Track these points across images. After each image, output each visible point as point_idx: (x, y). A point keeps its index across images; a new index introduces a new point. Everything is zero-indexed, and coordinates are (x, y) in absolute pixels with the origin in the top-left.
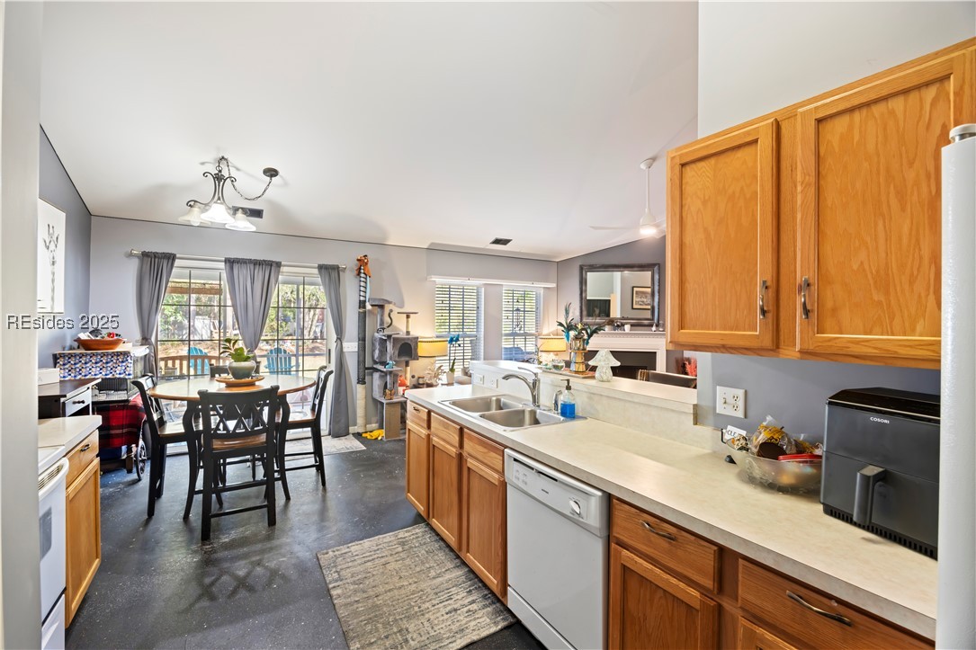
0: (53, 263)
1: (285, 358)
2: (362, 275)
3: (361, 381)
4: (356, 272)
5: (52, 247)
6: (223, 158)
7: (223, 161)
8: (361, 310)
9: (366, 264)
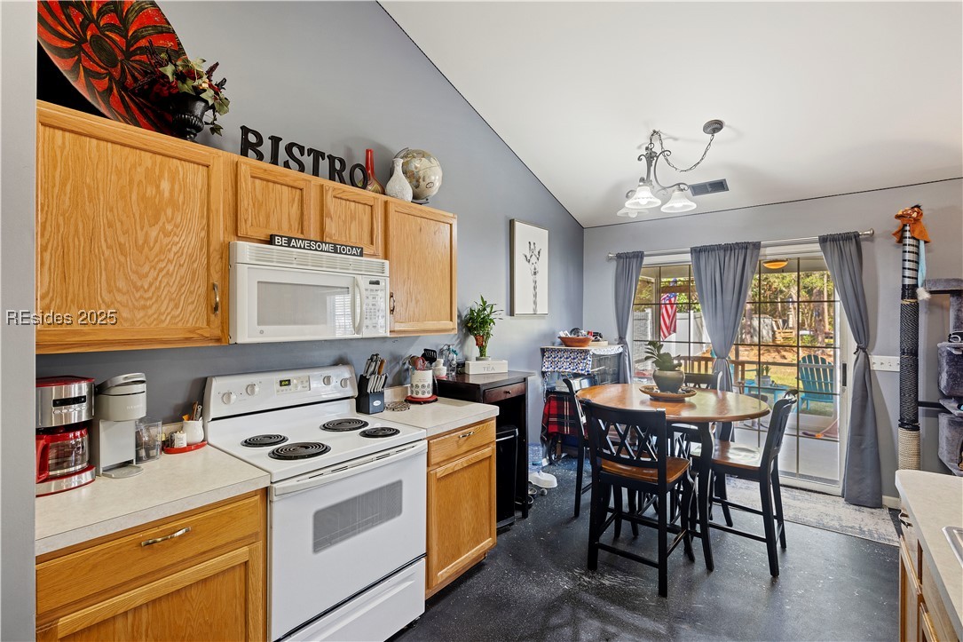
0: (535, 273)
1: (825, 370)
2: (908, 241)
3: (910, 423)
4: (895, 239)
5: (534, 259)
6: (655, 132)
7: (656, 136)
8: (907, 302)
9: (916, 220)
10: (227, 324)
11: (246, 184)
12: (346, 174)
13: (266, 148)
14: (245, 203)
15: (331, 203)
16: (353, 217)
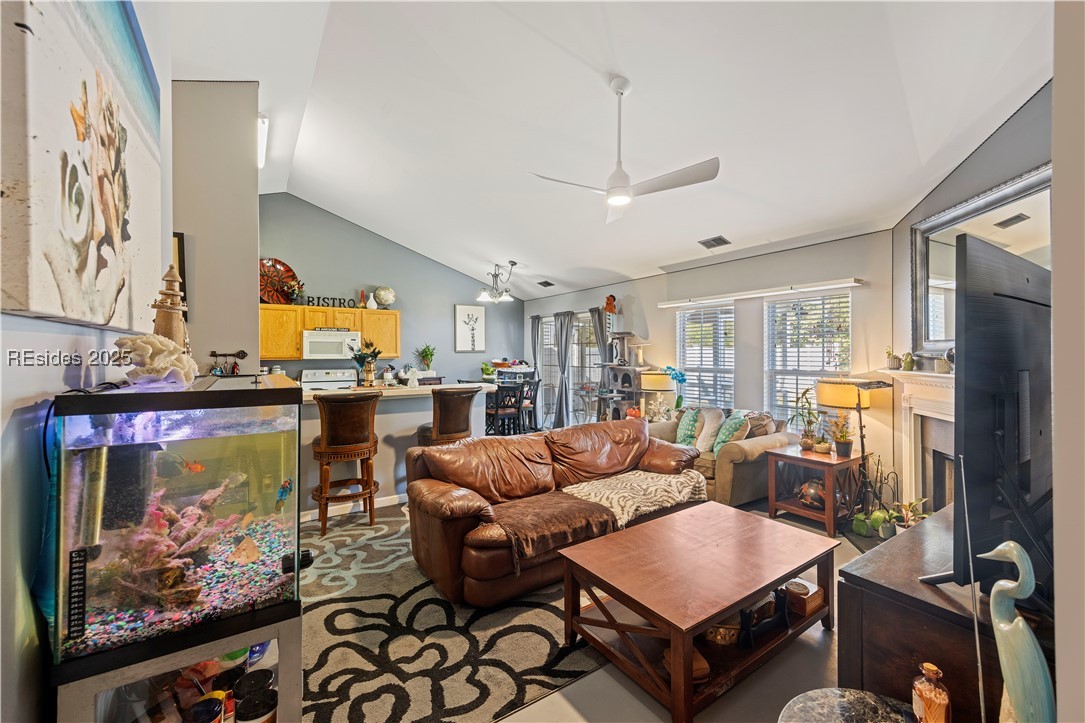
0: (473, 330)
5: (471, 323)
10: (301, 354)
11: (307, 314)
12: (346, 304)
13: (316, 302)
14: (307, 319)
15: (337, 315)
16: (346, 318)
